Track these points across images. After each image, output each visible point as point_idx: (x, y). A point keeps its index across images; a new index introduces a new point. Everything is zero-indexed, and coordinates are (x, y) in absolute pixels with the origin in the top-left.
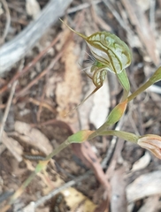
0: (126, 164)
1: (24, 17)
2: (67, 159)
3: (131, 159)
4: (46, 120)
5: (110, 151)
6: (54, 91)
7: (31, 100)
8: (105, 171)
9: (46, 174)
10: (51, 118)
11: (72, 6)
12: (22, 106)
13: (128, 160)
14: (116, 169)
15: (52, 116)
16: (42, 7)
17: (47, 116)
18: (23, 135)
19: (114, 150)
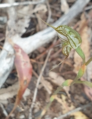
1: (60, 13)
2: (78, 94)
4: (68, 71)
6: (73, 55)
7: (59, 60)
9: (65, 102)
10: (70, 70)
11: (88, 5)
12: (54, 62)
15: (71, 69)
16: (70, 7)
17: (68, 69)
18: (53, 79)
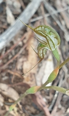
0: (63, 109)
1: (6, 24)
2: (29, 105)
3: (66, 106)
4: (17, 82)
5: (54, 101)
6: (22, 66)
7: (9, 71)
8: (50, 112)
9: (17, 113)
10: (20, 82)
11: (33, 18)
12: (4, 74)
13: (64, 106)
14: (57, 111)
15: (21, 80)
16: (16, 18)
17: (18, 81)
18: (4, 91)
19: (56, 100)
